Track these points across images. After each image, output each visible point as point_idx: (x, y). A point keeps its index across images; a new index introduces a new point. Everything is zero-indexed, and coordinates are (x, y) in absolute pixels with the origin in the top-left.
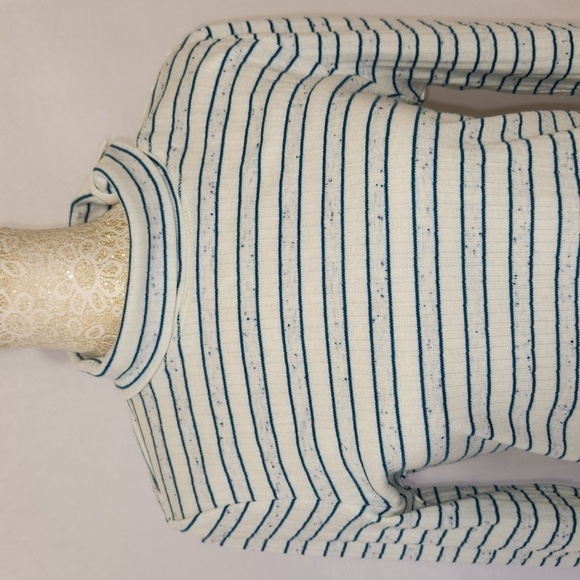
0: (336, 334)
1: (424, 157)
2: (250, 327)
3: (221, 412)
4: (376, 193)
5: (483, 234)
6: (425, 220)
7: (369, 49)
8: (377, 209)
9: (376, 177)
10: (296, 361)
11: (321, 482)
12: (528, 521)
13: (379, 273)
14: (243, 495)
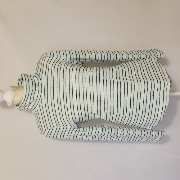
0: (65, 100)
1: (77, 74)
2: (52, 100)
3: (48, 113)
4: (71, 79)
5: (86, 85)
6: (77, 83)
7: (72, 57)
8: (71, 81)
9: (71, 76)
10: (59, 104)
11: (64, 123)
12: (98, 130)
13: (71, 91)
14: (52, 127)
